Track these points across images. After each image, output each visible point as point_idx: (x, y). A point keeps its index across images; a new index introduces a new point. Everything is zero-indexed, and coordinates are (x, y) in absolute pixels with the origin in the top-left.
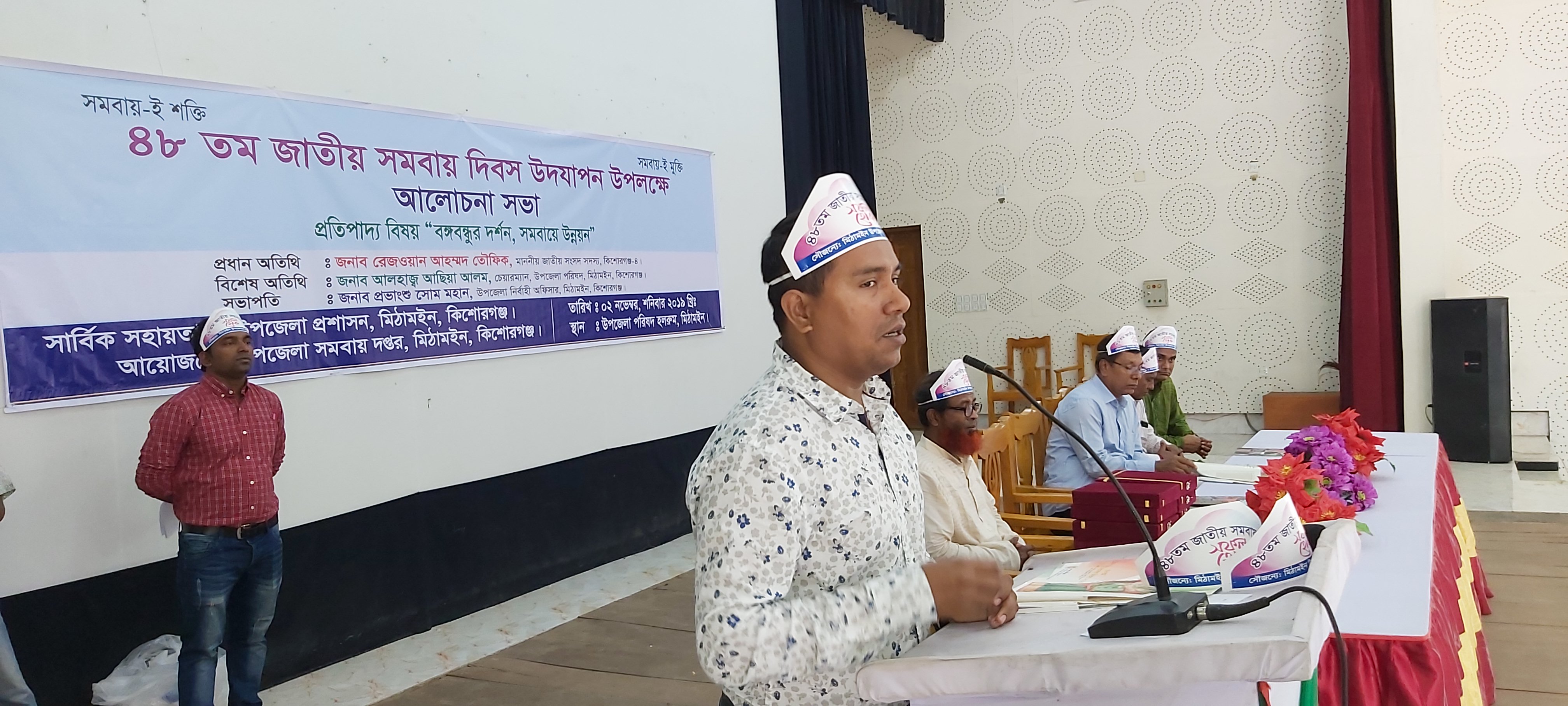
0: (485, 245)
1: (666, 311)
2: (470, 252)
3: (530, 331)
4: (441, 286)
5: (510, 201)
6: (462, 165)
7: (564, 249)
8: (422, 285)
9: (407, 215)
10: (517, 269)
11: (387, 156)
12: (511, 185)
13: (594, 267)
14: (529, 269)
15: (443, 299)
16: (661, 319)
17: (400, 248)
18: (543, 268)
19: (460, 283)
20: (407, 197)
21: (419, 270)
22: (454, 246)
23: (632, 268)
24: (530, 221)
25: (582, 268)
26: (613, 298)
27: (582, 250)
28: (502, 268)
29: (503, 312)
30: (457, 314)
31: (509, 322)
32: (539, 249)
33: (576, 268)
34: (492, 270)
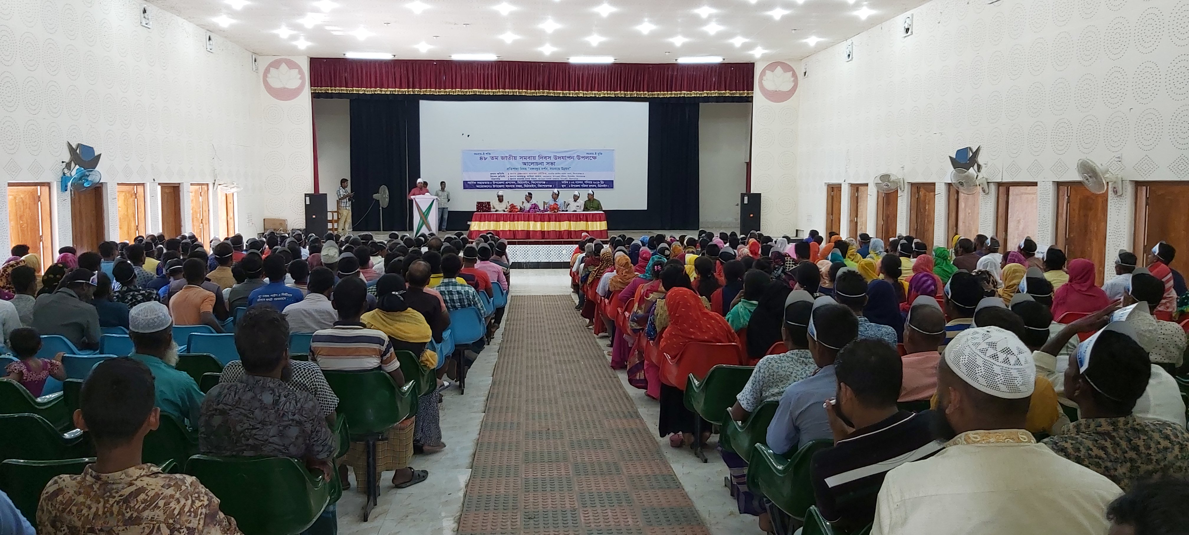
0: (541, 171)
1: (593, 184)
2: (537, 172)
3: (551, 186)
4: (531, 178)
5: (548, 163)
6: (537, 158)
7: (561, 172)
8: (526, 177)
9: (525, 166)
10: (548, 175)
11: (521, 157)
12: (549, 160)
13: (570, 175)
14: (552, 175)
15: (531, 180)
16: (590, 186)
17: (522, 172)
18: (555, 175)
19: (535, 177)
20: (525, 164)
21: (526, 175)
22: (535, 171)
23: (582, 175)
24: (553, 166)
25: (566, 175)
26: (575, 181)
27: (567, 172)
28: (545, 175)
29: (544, 182)
30: (534, 182)
31: (546, 184)
32: (555, 171)
33: (564, 175)
34: (542, 175)
